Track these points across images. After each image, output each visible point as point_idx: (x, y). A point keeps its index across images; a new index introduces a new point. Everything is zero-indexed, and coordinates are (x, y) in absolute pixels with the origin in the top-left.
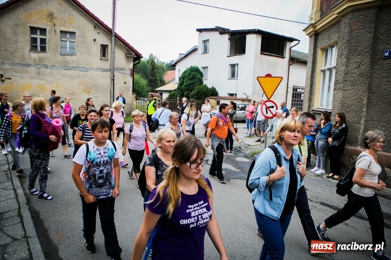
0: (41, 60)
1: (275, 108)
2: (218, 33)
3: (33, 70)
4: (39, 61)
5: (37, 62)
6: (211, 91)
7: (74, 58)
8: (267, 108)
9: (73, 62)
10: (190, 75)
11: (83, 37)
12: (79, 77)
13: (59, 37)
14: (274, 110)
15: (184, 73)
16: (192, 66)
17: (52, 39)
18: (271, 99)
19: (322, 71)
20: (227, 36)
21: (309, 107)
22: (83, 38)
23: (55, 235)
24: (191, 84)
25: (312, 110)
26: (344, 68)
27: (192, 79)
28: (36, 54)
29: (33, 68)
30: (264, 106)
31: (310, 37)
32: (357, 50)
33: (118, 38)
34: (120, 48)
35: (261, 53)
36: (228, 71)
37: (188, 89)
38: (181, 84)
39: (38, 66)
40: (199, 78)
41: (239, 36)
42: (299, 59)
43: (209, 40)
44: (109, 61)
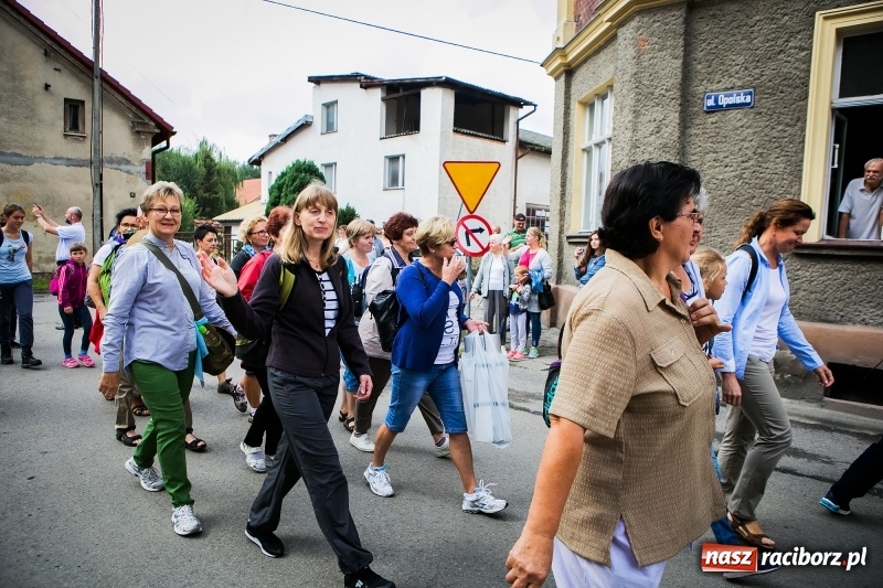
1: (486, 231)
2: (358, 85)
6: (345, 216)
8: (469, 233)
10: (294, 181)
12: (5, 179)
14: (484, 238)
15: (280, 178)
16: (298, 161)
18: (475, 214)
19: (584, 150)
20: (378, 93)
21: (561, 232)
25: (568, 238)
26: (629, 134)
30: (462, 227)
31: (556, 79)
32: (652, 94)
33: (107, 81)
34: (117, 109)
35: (454, 131)
41: (406, 93)
42: (537, 145)
43: (337, 102)
44: (88, 141)
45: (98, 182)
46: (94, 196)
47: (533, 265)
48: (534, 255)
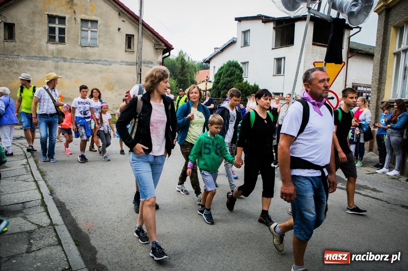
0: (60, 52)
1: (336, 99)
2: (261, 21)
3: (50, 63)
4: (58, 53)
5: (55, 54)
6: (253, 89)
7: (96, 49)
9: (95, 54)
10: (227, 71)
11: (106, 25)
12: (101, 72)
13: (80, 26)
15: (220, 70)
16: (230, 61)
17: (72, 28)
19: (395, 54)
20: (271, 25)
21: (378, 99)
22: (106, 27)
23: (85, 225)
24: (230, 82)
27: (231, 75)
28: (55, 46)
29: (50, 62)
31: (379, 14)
33: (145, 26)
34: (148, 38)
35: (313, 44)
36: (272, 66)
37: (225, 88)
38: (217, 82)
39: (56, 59)
40: (239, 75)
41: (286, 24)
42: (360, 50)
43: (249, 30)
44: (135, 53)
45: (139, 72)
46: (138, 79)
47: (361, 117)
48: (362, 112)
